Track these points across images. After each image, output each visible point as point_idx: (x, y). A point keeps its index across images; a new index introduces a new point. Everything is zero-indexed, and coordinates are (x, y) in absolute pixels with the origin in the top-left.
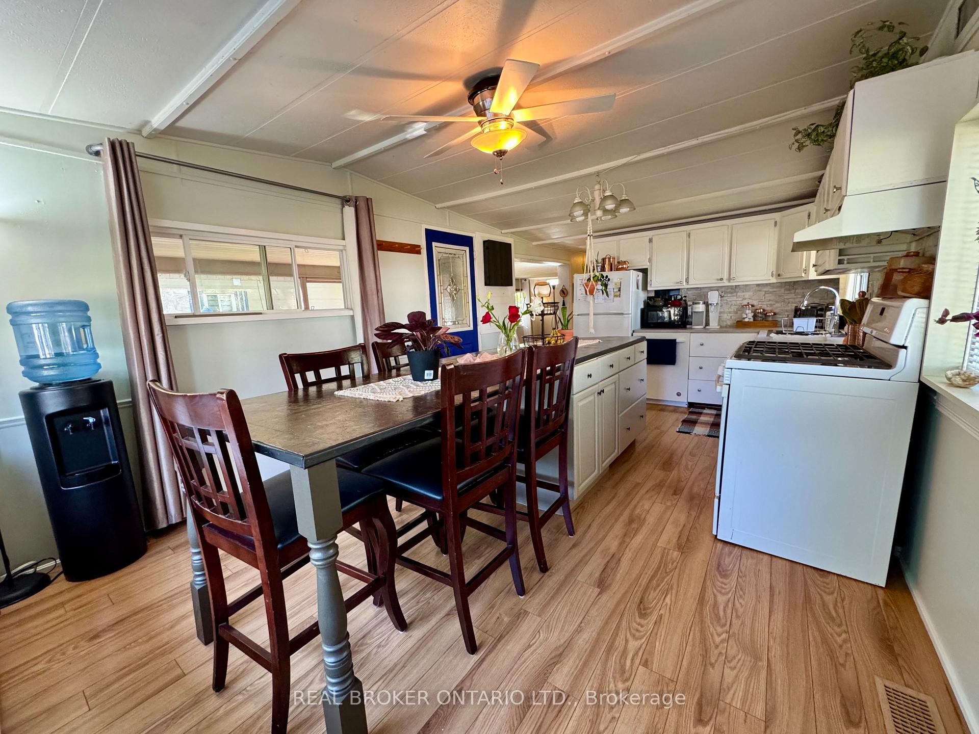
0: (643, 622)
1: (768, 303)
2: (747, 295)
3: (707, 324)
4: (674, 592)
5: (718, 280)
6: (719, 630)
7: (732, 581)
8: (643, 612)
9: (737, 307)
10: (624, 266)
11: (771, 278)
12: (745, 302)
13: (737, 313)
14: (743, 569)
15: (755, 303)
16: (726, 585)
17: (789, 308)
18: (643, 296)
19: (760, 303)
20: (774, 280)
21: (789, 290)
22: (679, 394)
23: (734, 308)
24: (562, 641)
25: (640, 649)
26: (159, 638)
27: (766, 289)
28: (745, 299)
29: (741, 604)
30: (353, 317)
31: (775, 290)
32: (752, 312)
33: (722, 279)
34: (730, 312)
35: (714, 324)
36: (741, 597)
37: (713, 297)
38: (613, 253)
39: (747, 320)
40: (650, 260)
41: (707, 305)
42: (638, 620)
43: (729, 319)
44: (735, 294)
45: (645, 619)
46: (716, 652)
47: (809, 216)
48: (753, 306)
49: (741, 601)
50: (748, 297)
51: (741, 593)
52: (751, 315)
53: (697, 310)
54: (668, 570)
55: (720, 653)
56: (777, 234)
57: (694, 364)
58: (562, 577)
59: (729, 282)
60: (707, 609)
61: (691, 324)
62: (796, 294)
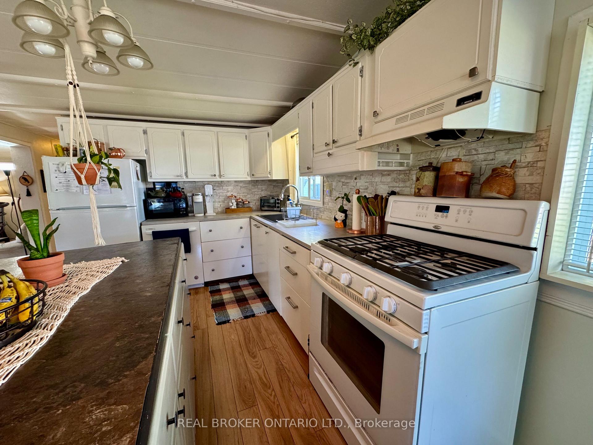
1: (243, 195)
2: (230, 188)
3: (205, 212)
5: (212, 176)
9: (224, 197)
10: (119, 154)
11: (247, 177)
12: (229, 194)
13: (224, 202)
15: (235, 194)
17: (255, 198)
18: (142, 186)
19: (238, 195)
20: (249, 179)
22: (196, 278)
23: (222, 199)
27: (241, 185)
28: (228, 191)
31: (246, 185)
32: (235, 201)
33: (215, 175)
34: (219, 202)
35: (210, 212)
37: (209, 190)
39: (233, 207)
40: (147, 152)
41: (204, 196)
43: (220, 206)
44: (221, 188)
47: (268, 134)
48: (235, 197)
50: (231, 191)
52: (235, 204)
53: (198, 201)
56: (247, 143)
59: (220, 178)
61: (193, 212)
62: (259, 189)
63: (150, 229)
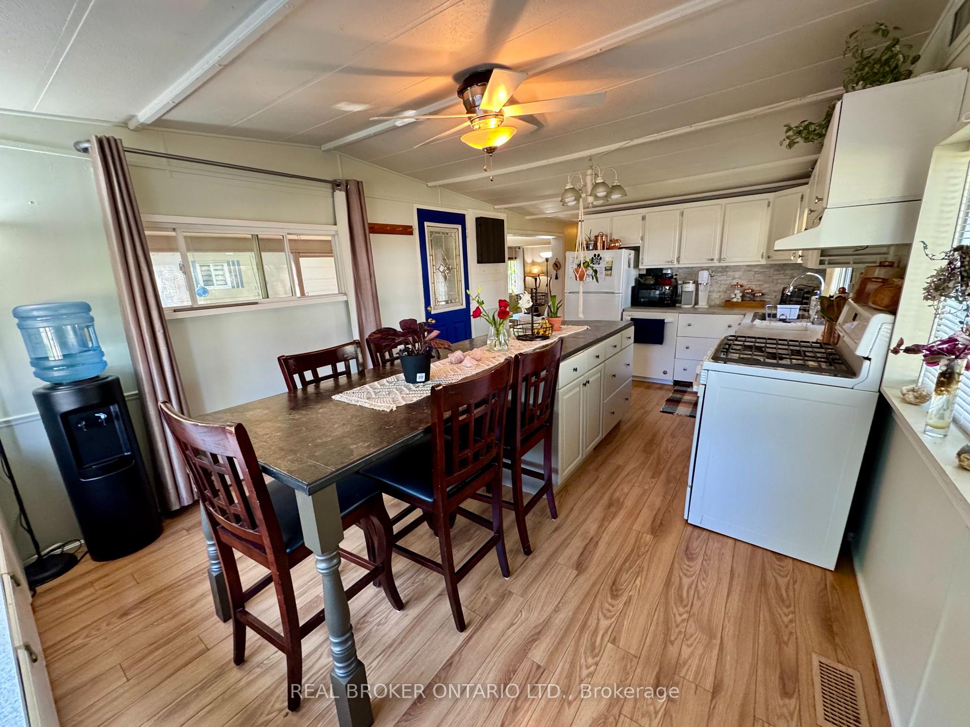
0: (614, 602)
1: (757, 283)
2: (737, 275)
3: (696, 303)
4: (645, 573)
5: (709, 260)
6: (681, 610)
7: (697, 565)
8: (615, 593)
9: (726, 286)
10: (617, 245)
11: (760, 259)
12: (734, 282)
13: (726, 292)
14: (708, 552)
15: (744, 283)
16: (691, 567)
17: (777, 289)
18: (634, 274)
19: (749, 283)
20: (763, 262)
21: (778, 271)
22: (665, 373)
23: (723, 288)
24: (541, 620)
25: (609, 627)
26: (182, 616)
27: (755, 270)
28: (734, 279)
29: (703, 586)
30: (347, 302)
31: (765, 270)
32: (741, 292)
33: (712, 260)
34: (719, 292)
35: (703, 303)
36: (704, 579)
37: (704, 277)
38: (606, 230)
39: (735, 300)
40: (642, 239)
41: (697, 284)
42: (610, 600)
43: (718, 297)
44: (725, 274)
45: (616, 600)
46: (677, 630)
47: (802, 198)
48: (741, 286)
49: (704, 583)
50: (738, 278)
51: (705, 576)
52: (739, 295)
53: (687, 290)
54: (640, 554)
55: (680, 632)
56: (769, 214)
57: (681, 343)
58: (544, 560)
59: (720, 262)
60: (673, 591)
61: (680, 302)
62: (785, 275)
63: (629, 316)
